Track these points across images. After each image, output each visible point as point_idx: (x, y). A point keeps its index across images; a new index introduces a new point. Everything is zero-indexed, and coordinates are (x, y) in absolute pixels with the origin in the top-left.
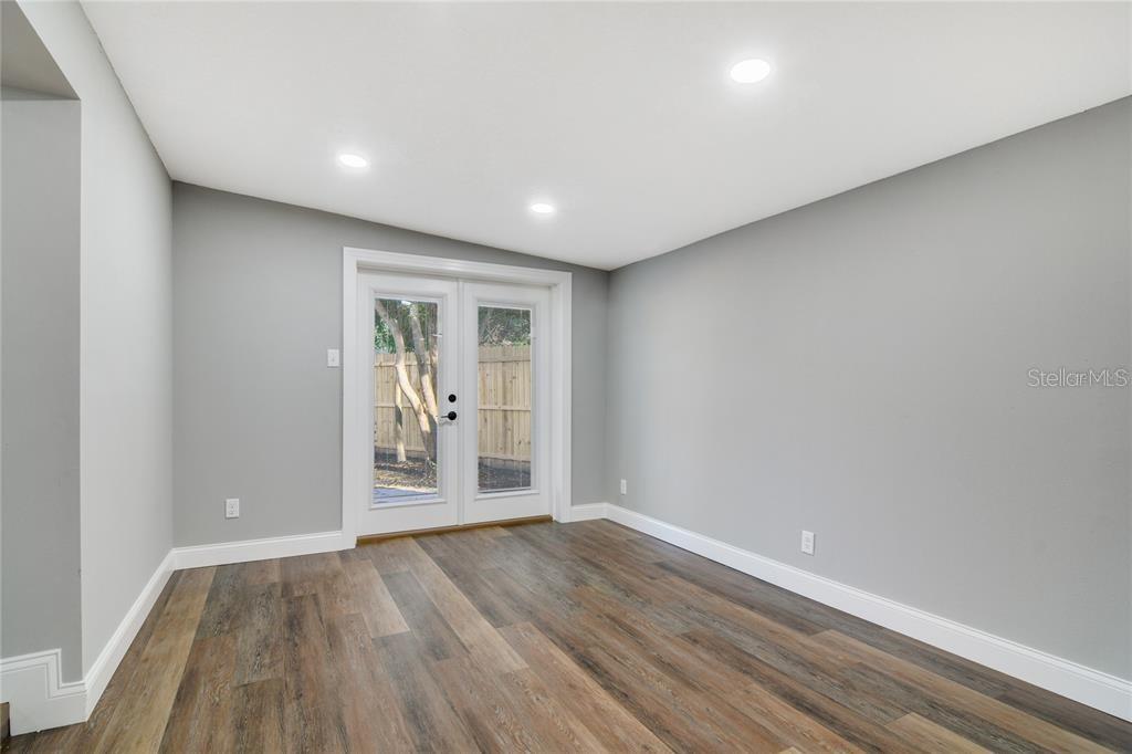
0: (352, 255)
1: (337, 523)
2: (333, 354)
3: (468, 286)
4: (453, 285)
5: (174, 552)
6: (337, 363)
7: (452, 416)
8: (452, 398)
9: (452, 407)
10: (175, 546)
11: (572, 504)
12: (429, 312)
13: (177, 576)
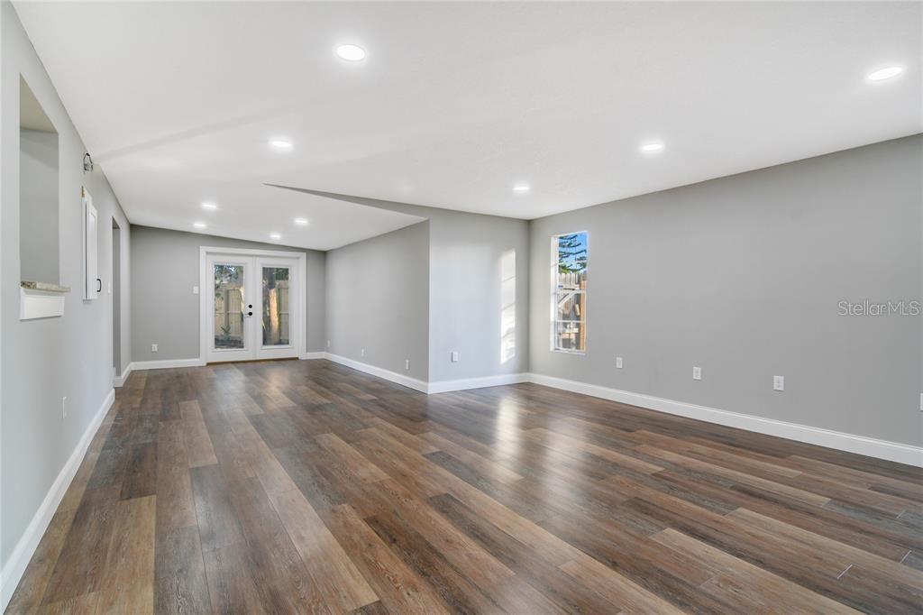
0: (203, 249)
1: (198, 356)
2: (196, 289)
3: (258, 259)
4: (251, 258)
5: (132, 363)
6: (197, 292)
7: (250, 314)
8: (250, 306)
9: (251, 310)
10: (133, 361)
11: (307, 351)
12: (240, 269)
13: (133, 372)
